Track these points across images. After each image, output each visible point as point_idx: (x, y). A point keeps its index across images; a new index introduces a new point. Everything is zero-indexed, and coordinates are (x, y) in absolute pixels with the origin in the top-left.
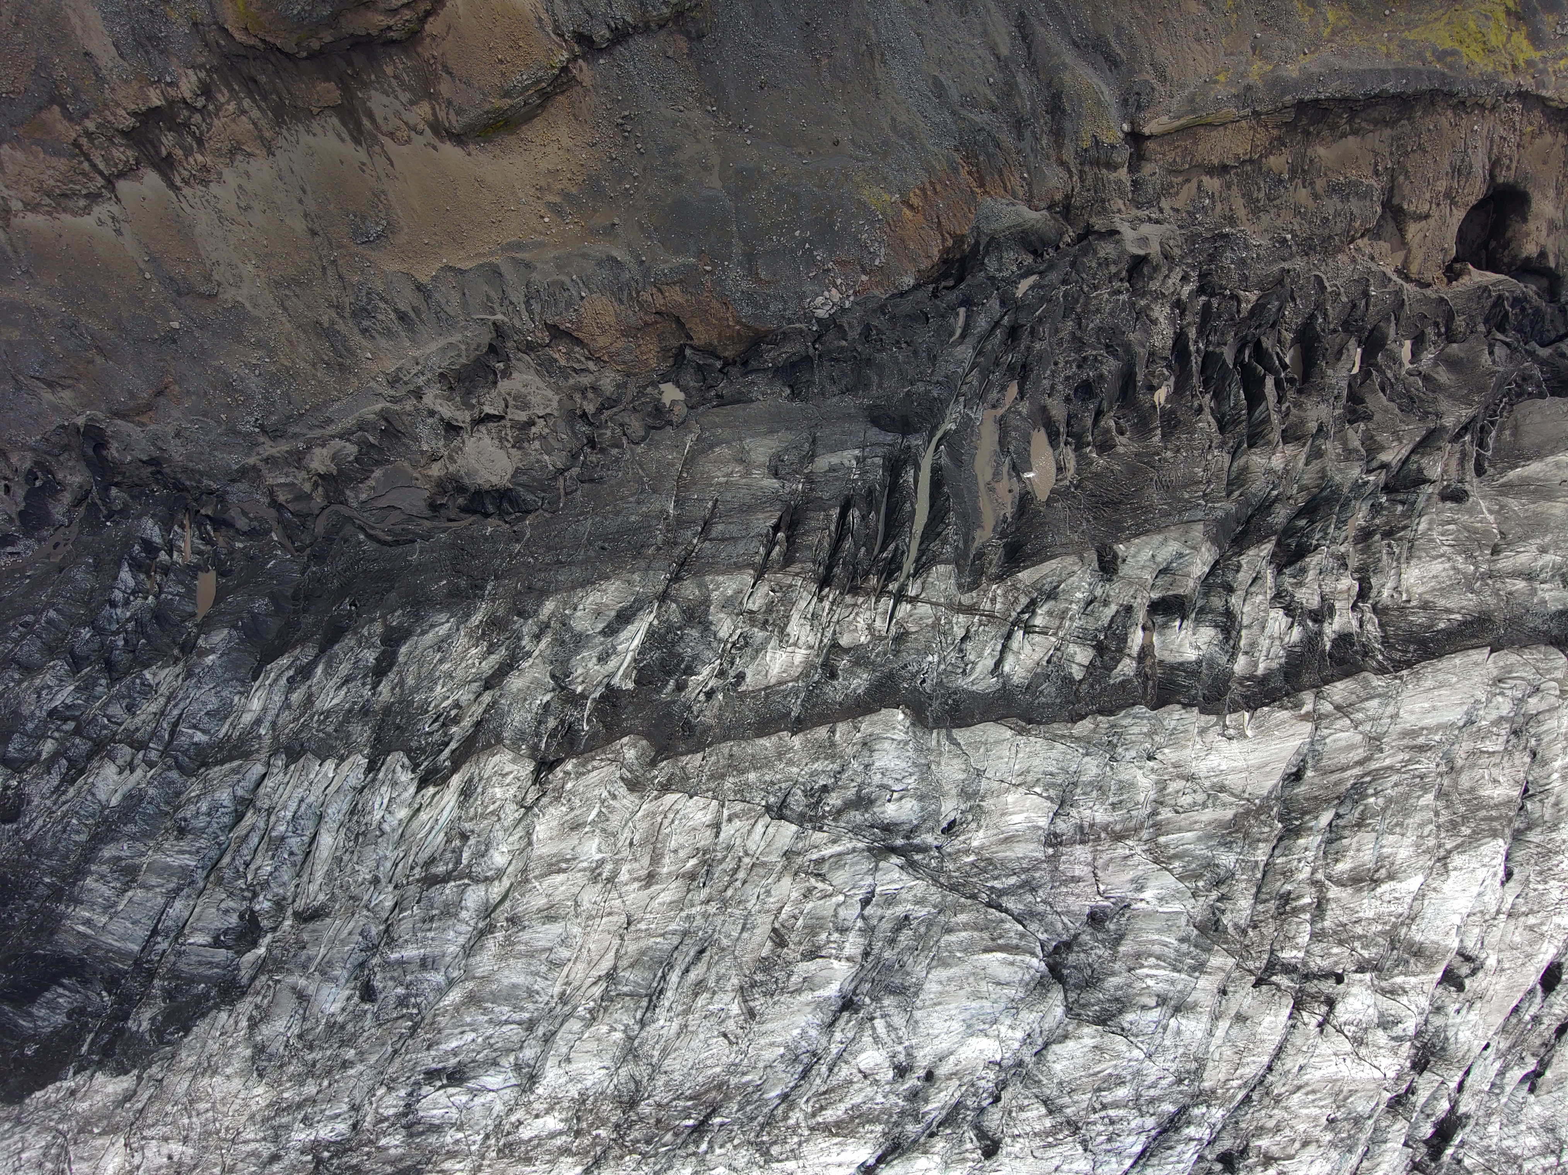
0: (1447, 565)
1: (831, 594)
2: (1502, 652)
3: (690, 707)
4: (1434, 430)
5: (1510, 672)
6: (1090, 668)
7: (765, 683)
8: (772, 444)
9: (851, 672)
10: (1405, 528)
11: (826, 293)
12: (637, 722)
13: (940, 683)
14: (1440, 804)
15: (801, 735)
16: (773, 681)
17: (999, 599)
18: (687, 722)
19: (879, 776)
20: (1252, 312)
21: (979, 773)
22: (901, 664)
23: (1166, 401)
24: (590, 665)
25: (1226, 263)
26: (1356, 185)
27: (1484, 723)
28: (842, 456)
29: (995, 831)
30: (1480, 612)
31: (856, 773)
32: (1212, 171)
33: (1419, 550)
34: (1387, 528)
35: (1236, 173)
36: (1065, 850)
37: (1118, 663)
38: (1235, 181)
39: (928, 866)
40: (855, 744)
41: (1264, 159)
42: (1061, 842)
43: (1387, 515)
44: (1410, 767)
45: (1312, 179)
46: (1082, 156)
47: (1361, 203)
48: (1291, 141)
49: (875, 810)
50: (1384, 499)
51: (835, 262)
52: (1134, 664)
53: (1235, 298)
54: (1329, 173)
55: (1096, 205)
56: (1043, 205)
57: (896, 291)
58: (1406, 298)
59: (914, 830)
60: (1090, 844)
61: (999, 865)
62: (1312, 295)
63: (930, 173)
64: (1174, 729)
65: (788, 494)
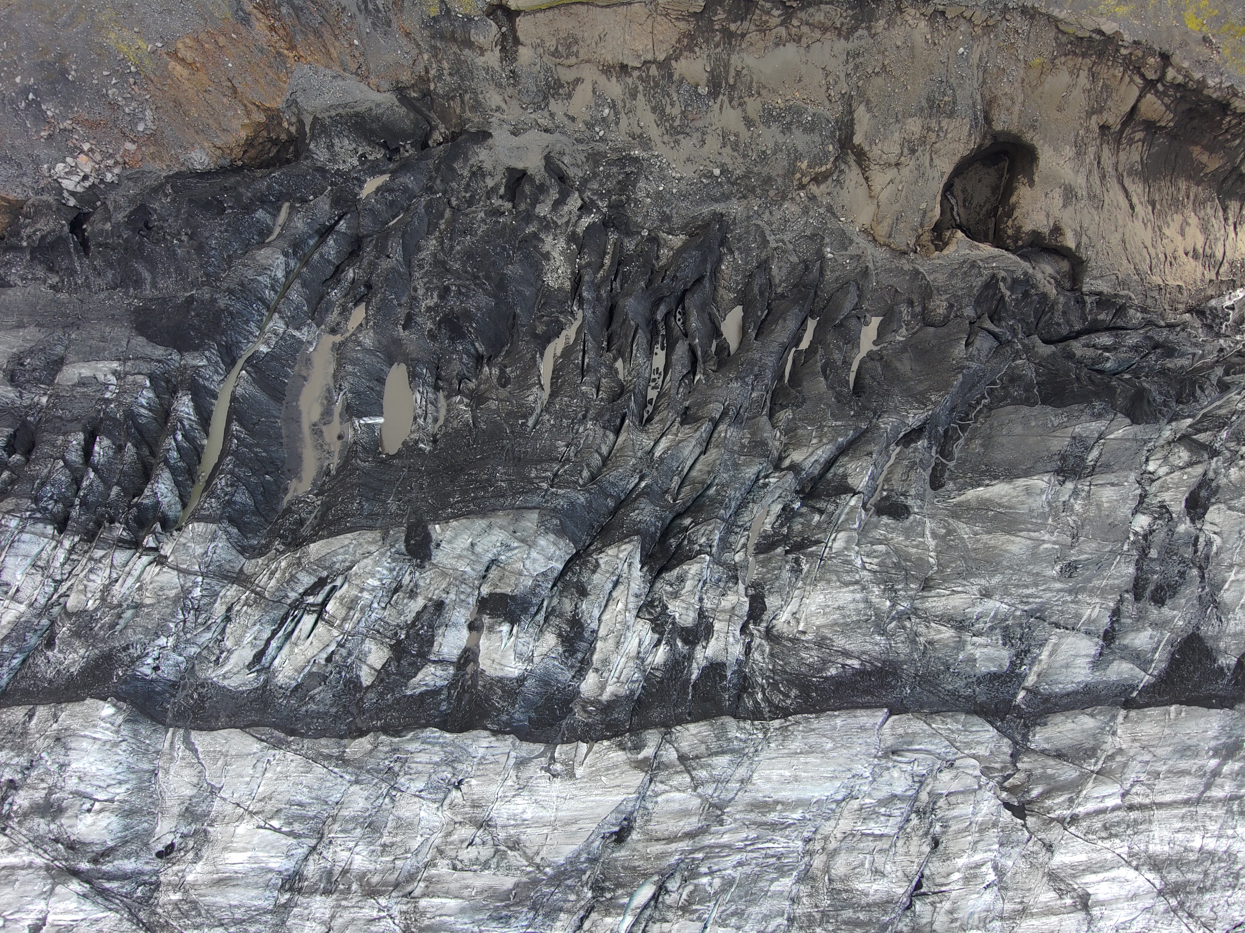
0: (859, 596)
1: (70, 540)
2: (904, 717)
4: (866, 431)
5: (910, 743)
6: (382, 674)
8: (14, 341)
9: (68, 644)
10: (818, 542)
11: (69, 160)
13: (191, 670)
14: (804, 889)
17: (277, 574)
19: (75, 780)
20: (672, 261)
21: (214, 791)
22: (124, 643)
23: (564, 353)
25: (641, 195)
26: (799, 112)
27: (867, 801)
28: (97, 369)
29: (211, 868)
30: (884, 662)
31: (48, 772)
32: (607, 70)
33: (830, 572)
34: (799, 539)
35: (640, 78)
36: (301, 899)
37: (419, 670)
38: (641, 88)
39: (128, 895)
40: (47, 737)
41: (673, 62)
42: (301, 888)
43: (802, 524)
44: (760, 846)
45: (741, 97)
46: (433, 27)
47: (807, 138)
48: (707, 41)
49: (63, 821)
50: (797, 505)
51: (75, 121)
52: (451, 670)
53: (654, 240)
54: (763, 92)
55: (467, 97)
56: (385, 85)
57: (184, 169)
58: (871, 266)
59: (107, 853)
60: (334, 896)
61: (203, 912)
62: (754, 248)
63: (205, 19)
64: (483, 758)
65: (25, 407)
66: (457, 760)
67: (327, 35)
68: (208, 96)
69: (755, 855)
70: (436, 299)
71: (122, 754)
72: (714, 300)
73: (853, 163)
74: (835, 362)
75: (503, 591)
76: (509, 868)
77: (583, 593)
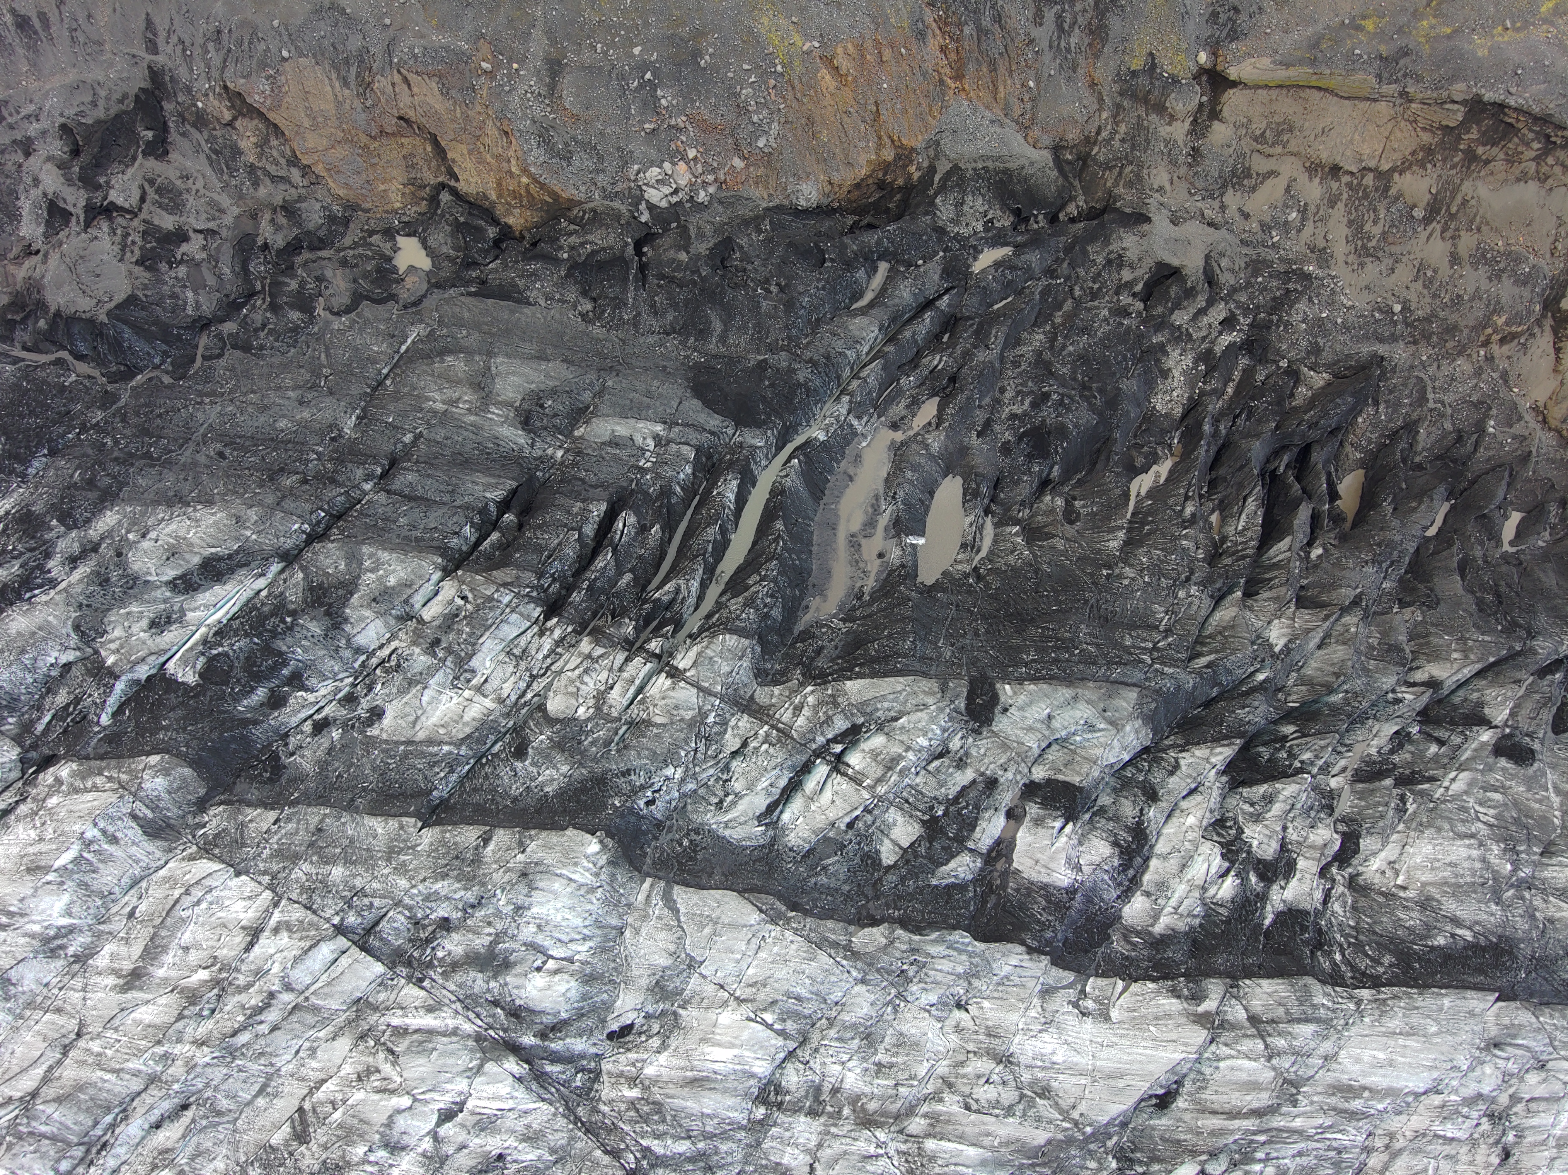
0: (1475, 853)
1: (558, 629)
2: (1512, 1005)
3: (287, 735)
4: (1519, 654)
5: (1515, 1037)
6: (909, 853)
7: (408, 734)
8: (533, 375)
9: (546, 757)
10: (1432, 779)
11: (668, 166)
12: (181, 737)
13: (682, 810)
15: (437, 829)
16: (421, 735)
17: (806, 711)
18: (275, 757)
19: (532, 928)
20: (1311, 403)
21: (692, 964)
22: (623, 767)
23: (1151, 494)
24: (135, 628)
25: (1296, 318)
26: (1517, 260)
27: (1453, 1097)
28: (634, 428)
29: (684, 1063)
30: (1500, 937)
31: (498, 914)
32: (1313, 168)
33: (1442, 818)
34: (1407, 772)
35: (1349, 185)
36: (781, 1117)
37: (953, 857)
38: (1345, 196)
39: (566, 1084)
40: (509, 870)
41: (1396, 176)
42: (782, 1103)
43: (1412, 753)
44: (1328, 1136)
45: (1457, 230)
46: (1126, 81)
47: (1516, 291)
48: (1444, 160)
49: (508, 979)
50: (1414, 730)
51: (691, 119)
52: (979, 863)
53: (1293, 374)
54: (1484, 228)
55: (1128, 169)
56: (1046, 141)
57: (786, 202)
58: (1534, 450)
59: (558, 1028)
60: (822, 1120)
61: (669, 1118)
62: (1405, 405)
63: (878, 24)
64: (1007, 977)
65: (535, 459)
66: (977, 976)
67: (1002, 70)
68: (846, 119)
69: (1318, 1145)
70: (1026, 406)
71: (595, 904)
72: (1336, 457)
73: (1547, 329)
74: (1475, 560)
75: (1067, 779)
76: (1039, 1119)
77: (1152, 796)
